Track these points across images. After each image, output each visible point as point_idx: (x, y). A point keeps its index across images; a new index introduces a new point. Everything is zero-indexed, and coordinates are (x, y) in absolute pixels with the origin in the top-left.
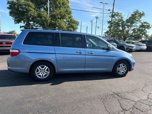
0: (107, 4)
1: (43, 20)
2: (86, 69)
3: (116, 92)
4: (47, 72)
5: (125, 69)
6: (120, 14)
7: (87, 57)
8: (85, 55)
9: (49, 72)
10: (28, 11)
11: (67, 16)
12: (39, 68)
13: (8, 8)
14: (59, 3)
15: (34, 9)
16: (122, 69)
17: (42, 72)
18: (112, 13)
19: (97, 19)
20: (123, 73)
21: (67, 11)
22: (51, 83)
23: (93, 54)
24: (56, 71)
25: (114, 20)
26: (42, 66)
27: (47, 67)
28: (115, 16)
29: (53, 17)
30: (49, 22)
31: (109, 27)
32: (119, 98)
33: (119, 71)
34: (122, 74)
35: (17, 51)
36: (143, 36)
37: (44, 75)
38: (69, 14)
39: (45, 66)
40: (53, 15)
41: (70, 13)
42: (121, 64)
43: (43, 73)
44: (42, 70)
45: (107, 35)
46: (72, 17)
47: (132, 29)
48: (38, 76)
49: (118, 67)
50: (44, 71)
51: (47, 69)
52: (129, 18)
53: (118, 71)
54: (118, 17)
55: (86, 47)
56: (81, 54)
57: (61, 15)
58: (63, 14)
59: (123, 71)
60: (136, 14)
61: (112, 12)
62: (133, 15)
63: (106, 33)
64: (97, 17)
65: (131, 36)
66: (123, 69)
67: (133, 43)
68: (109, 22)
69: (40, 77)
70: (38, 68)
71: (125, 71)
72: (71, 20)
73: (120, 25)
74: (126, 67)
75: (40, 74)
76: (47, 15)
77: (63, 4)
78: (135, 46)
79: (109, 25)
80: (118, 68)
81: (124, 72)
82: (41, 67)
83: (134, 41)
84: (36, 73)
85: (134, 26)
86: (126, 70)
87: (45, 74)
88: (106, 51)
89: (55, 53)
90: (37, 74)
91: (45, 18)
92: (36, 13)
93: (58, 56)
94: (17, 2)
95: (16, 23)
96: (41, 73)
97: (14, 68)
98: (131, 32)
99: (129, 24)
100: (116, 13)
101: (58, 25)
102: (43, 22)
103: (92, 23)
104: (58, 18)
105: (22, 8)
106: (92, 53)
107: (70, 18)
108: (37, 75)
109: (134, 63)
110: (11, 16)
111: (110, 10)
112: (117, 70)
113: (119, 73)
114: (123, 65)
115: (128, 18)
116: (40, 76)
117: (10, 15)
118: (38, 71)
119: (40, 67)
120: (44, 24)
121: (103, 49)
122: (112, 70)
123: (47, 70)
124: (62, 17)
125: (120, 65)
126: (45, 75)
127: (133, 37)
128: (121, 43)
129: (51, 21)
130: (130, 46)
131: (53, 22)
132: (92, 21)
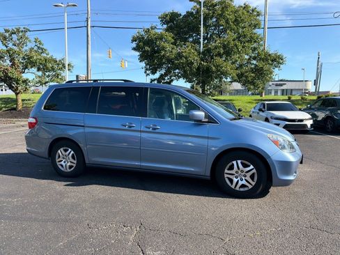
4: (73, 161)
5: (252, 177)
7: (144, 135)
9: (76, 162)
12: (61, 151)
13: (134, 49)
15: (174, 44)
16: (240, 175)
17: (66, 160)
20: (246, 189)
26: (64, 148)
27: (72, 152)
30: (196, 64)
33: (231, 180)
34: (242, 189)
35: (34, 121)
37: (68, 165)
39: (70, 150)
42: (236, 159)
48: (60, 167)
49: (229, 169)
50: (69, 158)
51: (73, 154)
53: (228, 178)
56: (132, 129)
59: (244, 182)
66: (245, 176)
69: (62, 169)
70: (59, 151)
71: (253, 183)
74: (255, 171)
75: (62, 163)
77: (236, 21)
80: (226, 171)
81: (250, 186)
82: (64, 150)
84: (57, 160)
86: (256, 178)
89: (84, 126)
90: (59, 162)
91: (187, 58)
92: (175, 52)
94: (146, 36)
96: (64, 162)
104: (218, 55)
106: (156, 129)
108: (58, 164)
112: (226, 176)
113: (233, 186)
114: (244, 166)
118: (59, 156)
119: (62, 149)
123: (73, 157)
125: (234, 162)
126: (71, 167)
131: (205, 64)
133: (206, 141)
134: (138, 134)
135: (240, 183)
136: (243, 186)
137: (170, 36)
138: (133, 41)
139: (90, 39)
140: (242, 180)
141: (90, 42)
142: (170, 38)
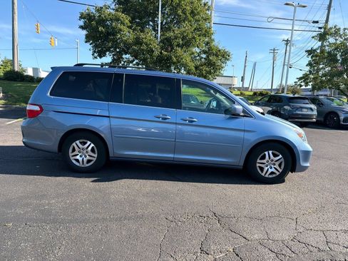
0: (304, 7)
1: (143, 50)
2: (177, 156)
4: (92, 154)
5: (280, 165)
6: (341, 32)
7: (180, 128)
8: (176, 124)
9: (96, 156)
10: (116, 32)
12: (76, 144)
13: (82, 27)
14: (184, 13)
15: (130, 27)
16: (270, 164)
17: (83, 154)
18: (322, 30)
19: (287, 44)
20: (274, 176)
23: (194, 123)
24: (111, 155)
26: (81, 141)
27: (92, 145)
28: (327, 36)
29: (167, 43)
30: (156, 53)
31: (310, 64)
33: (262, 169)
34: (270, 176)
35: (37, 108)
37: (85, 160)
38: (205, 36)
39: (89, 143)
40: (166, 39)
41: (207, 33)
42: (268, 150)
45: (303, 84)
46: (213, 41)
48: (74, 162)
49: (261, 159)
50: (87, 152)
51: (93, 147)
53: (260, 167)
54: (336, 40)
55: (179, 106)
56: (167, 121)
57: (184, 39)
58: (190, 36)
59: (273, 170)
61: (323, 26)
63: (300, 79)
64: (287, 40)
66: (274, 164)
68: (310, 52)
69: (77, 164)
70: (74, 144)
71: (281, 171)
72: (210, 49)
74: (282, 160)
75: (78, 157)
77: (192, 12)
79: (310, 59)
80: (258, 161)
81: (278, 173)
82: (80, 143)
84: (71, 154)
86: (283, 166)
87: (88, 158)
88: (228, 117)
89: (109, 117)
90: (73, 156)
91: (148, 45)
92: (132, 37)
94: (97, 14)
95: (96, 58)
96: (81, 156)
97: (39, 143)
100: (331, 28)
101: (175, 60)
103: (274, 56)
104: (178, 45)
106: (192, 121)
108: (72, 158)
110: (88, 44)
111: (317, 22)
112: (258, 165)
113: (263, 174)
114: (275, 155)
116: (77, 160)
117: (86, 42)
118: (74, 150)
119: (78, 142)
120: (146, 59)
122: (242, 164)
123: (93, 150)
124: (187, 43)
125: (266, 153)
126: (89, 161)
128: (335, 104)
129: (161, 53)
131: (165, 53)
132: (274, 50)
133: (242, 133)
135: (270, 171)
136: (272, 173)
137: (126, 19)
138: (81, 18)
139: (16, 7)
140: (271, 168)
141: (16, 11)
142: (127, 21)
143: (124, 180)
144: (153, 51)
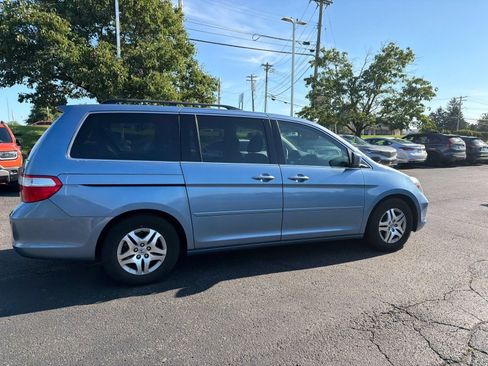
0: (304, 24)
1: (100, 73)
2: (284, 233)
3: (398, 305)
4: (159, 251)
5: (402, 226)
6: (341, 56)
7: (286, 190)
8: (283, 186)
9: (164, 252)
10: (49, 44)
11: (182, 61)
12: (130, 237)
14: (154, 20)
15: (70, 38)
16: (391, 225)
17: (141, 253)
18: (314, 53)
19: (267, 70)
20: (397, 239)
21: (178, 46)
22: (177, 290)
23: (305, 182)
24: (190, 245)
25: (323, 73)
26: (139, 230)
27: (158, 235)
28: (327, 61)
29: (135, 63)
30: (122, 79)
31: (310, 96)
32: (418, 324)
33: (384, 233)
34: (394, 242)
35: (51, 183)
36: (415, 119)
37: (147, 261)
38: (186, 56)
39: (152, 232)
40: (134, 58)
42: (389, 209)
43: (142, 257)
44: (142, 245)
46: (196, 63)
47: (380, 100)
48: (127, 269)
49: (382, 221)
50: (149, 249)
51: (159, 239)
52: (370, 67)
53: (382, 231)
54: (336, 66)
56: (270, 182)
57: (160, 58)
58: (168, 55)
59: (396, 233)
60: (388, 55)
61: (314, 48)
62: (380, 59)
63: (301, 113)
64: (267, 65)
65: (379, 121)
66: (396, 225)
67: (386, 143)
69: (133, 272)
70: (126, 238)
71: (403, 232)
72: (193, 74)
73: (345, 87)
74: (404, 218)
75: (134, 260)
76: (114, 58)
77: (165, 21)
78: (395, 150)
79: (310, 88)
80: (381, 224)
81: (400, 236)
82: (136, 234)
83: (389, 138)
84: (120, 257)
85: (387, 92)
86: (405, 226)
87: (151, 258)
88: (343, 169)
89: (184, 185)
90: (124, 259)
91: (108, 67)
92: (76, 52)
93: (194, 192)
94: (6, 14)
95: (2, 85)
96: (138, 258)
98: (376, 110)
99: (371, 85)
100: (330, 52)
101: (152, 89)
102: (103, 81)
103: (253, 84)
104: (153, 68)
105: (25, 33)
106: (303, 180)
107: (189, 66)
108: (122, 264)
109: (426, 205)
111: (308, 43)
112: (380, 229)
113: (386, 240)
114: (397, 214)
115: (367, 68)
116: (133, 266)
118: (125, 248)
119: (132, 234)
120: (106, 87)
121: (332, 163)
122: (363, 231)
123: (159, 244)
124: (166, 65)
125: (388, 212)
127: (386, 124)
129: (129, 78)
130: (381, 153)
131: (137, 79)
132: (252, 77)
133: (362, 190)
134: (279, 190)
135: (393, 234)
136: (396, 236)
140: (394, 230)
143: (223, 283)
144: (115, 76)
